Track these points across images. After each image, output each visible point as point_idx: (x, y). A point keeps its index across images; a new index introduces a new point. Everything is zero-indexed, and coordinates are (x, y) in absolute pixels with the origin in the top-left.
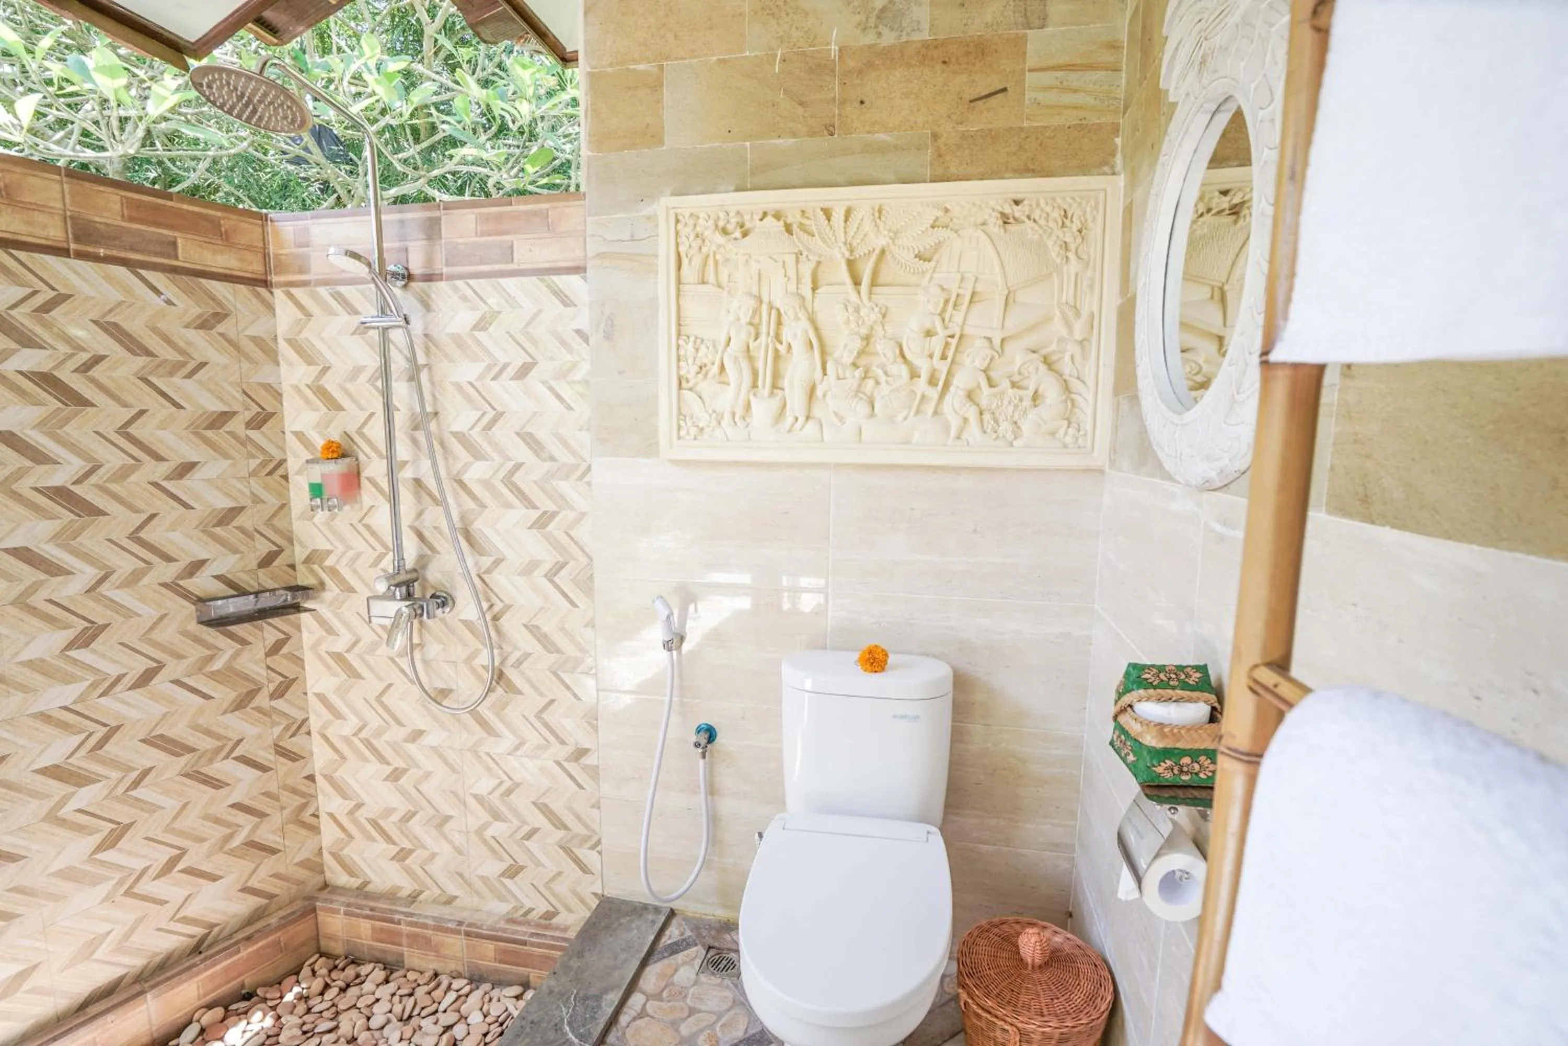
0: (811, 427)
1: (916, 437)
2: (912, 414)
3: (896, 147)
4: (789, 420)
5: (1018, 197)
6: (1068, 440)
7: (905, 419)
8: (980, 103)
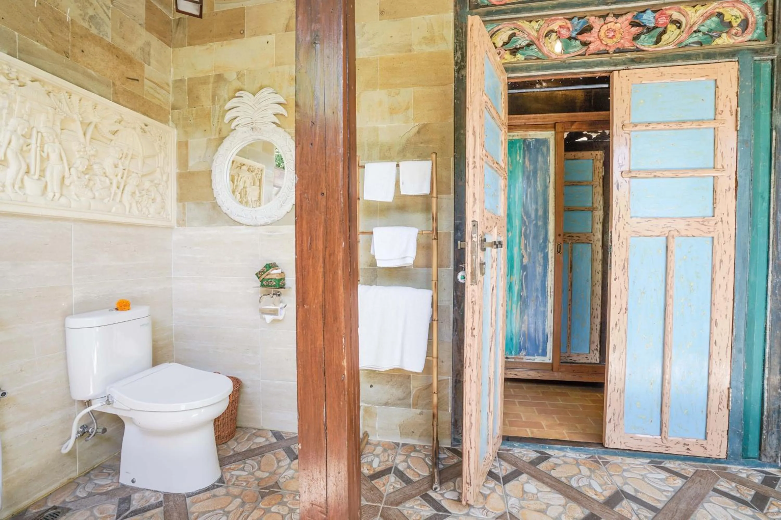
0: (63, 200)
1: (114, 210)
2: (111, 200)
3: (98, 80)
4: (51, 195)
5: (147, 123)
6: (164, 216)
7: (109, 201)
8: (130, 80)
